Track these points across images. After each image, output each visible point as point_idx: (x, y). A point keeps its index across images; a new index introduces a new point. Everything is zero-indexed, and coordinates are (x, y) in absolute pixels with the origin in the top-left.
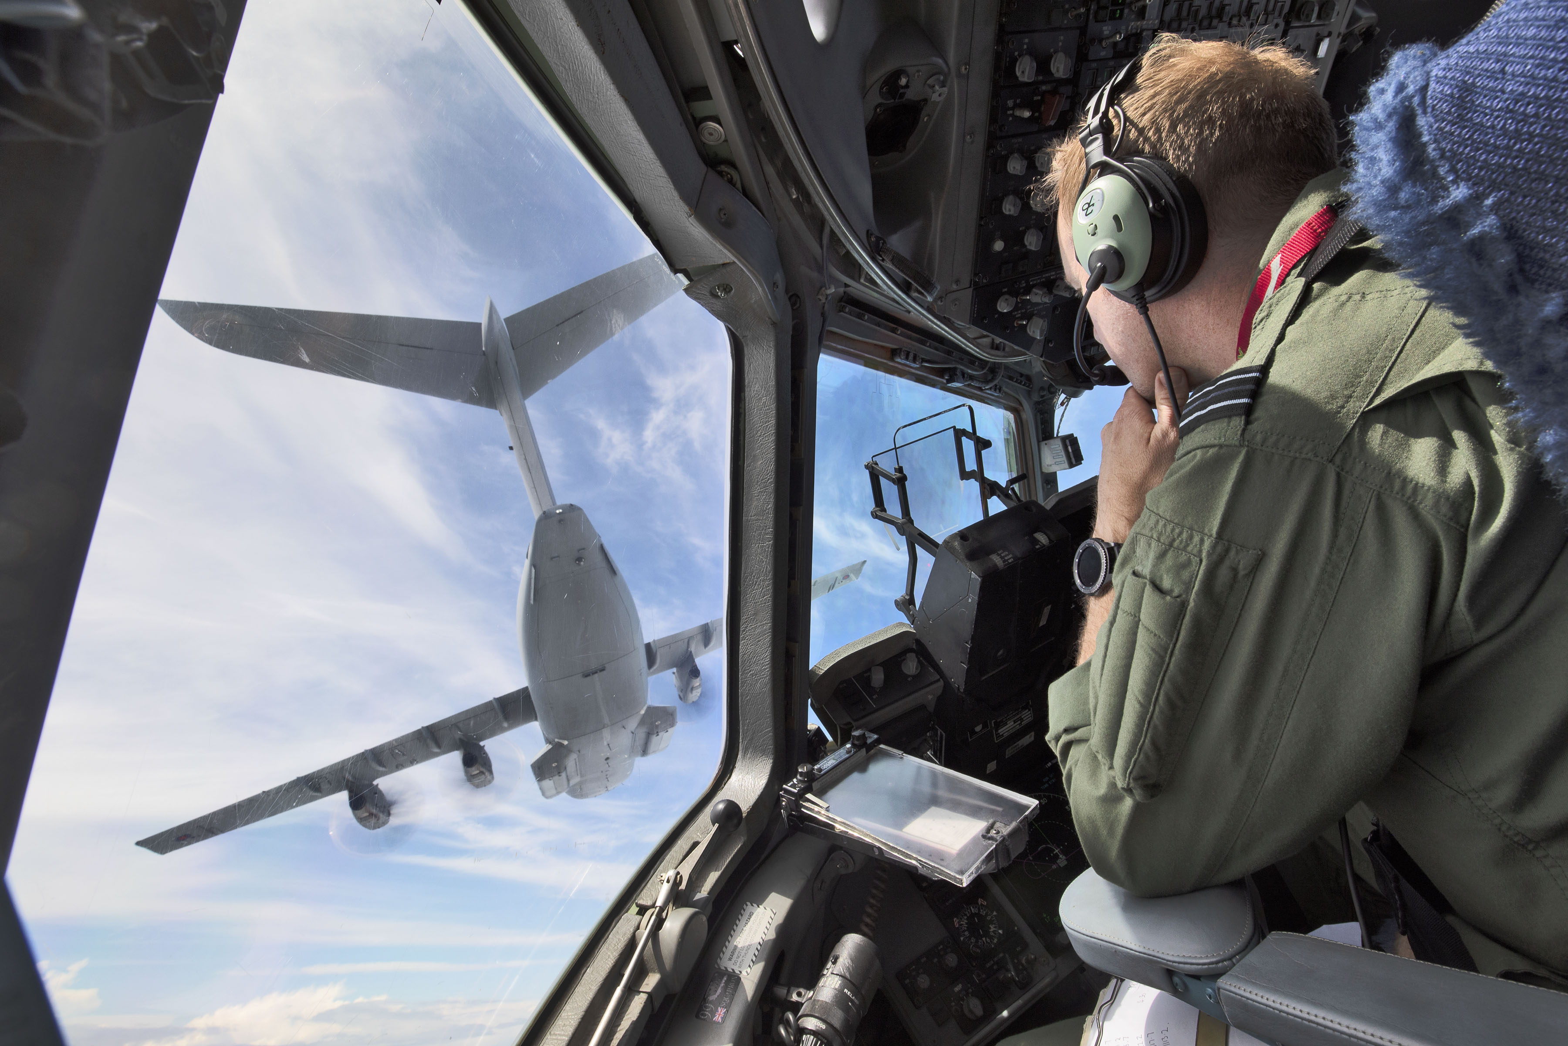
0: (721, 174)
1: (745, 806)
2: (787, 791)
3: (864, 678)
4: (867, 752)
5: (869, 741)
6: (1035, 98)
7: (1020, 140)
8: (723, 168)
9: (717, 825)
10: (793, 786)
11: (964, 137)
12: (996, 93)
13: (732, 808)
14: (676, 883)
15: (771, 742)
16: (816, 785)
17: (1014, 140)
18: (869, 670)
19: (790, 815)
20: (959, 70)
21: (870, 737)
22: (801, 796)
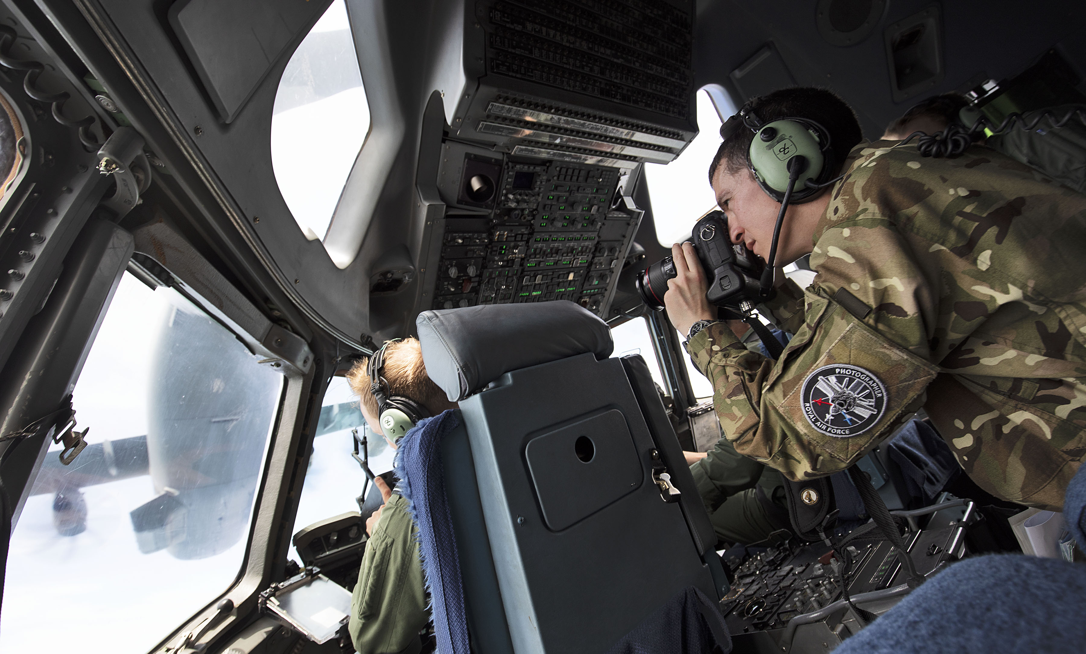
0: (280, 325)
1: (237, 604)
2: (262, 596)
3: (327, 538)
4: (312, 577)
5: (314, 572)
6: (459, 282)
7: (451, 296)
8: (282, 323)
9: (219, 610)
10: (265, 593)
11: (422, 294)
12: (439, 278)
13: (230, 604)
14: (188, 639)
15: (262, 570)
16: (277, 593)
17: (448, 296)
18: (330, 534)
19: (262, 607)
20: (420, 271)
21: (315, 570)
22: (268, 598)
